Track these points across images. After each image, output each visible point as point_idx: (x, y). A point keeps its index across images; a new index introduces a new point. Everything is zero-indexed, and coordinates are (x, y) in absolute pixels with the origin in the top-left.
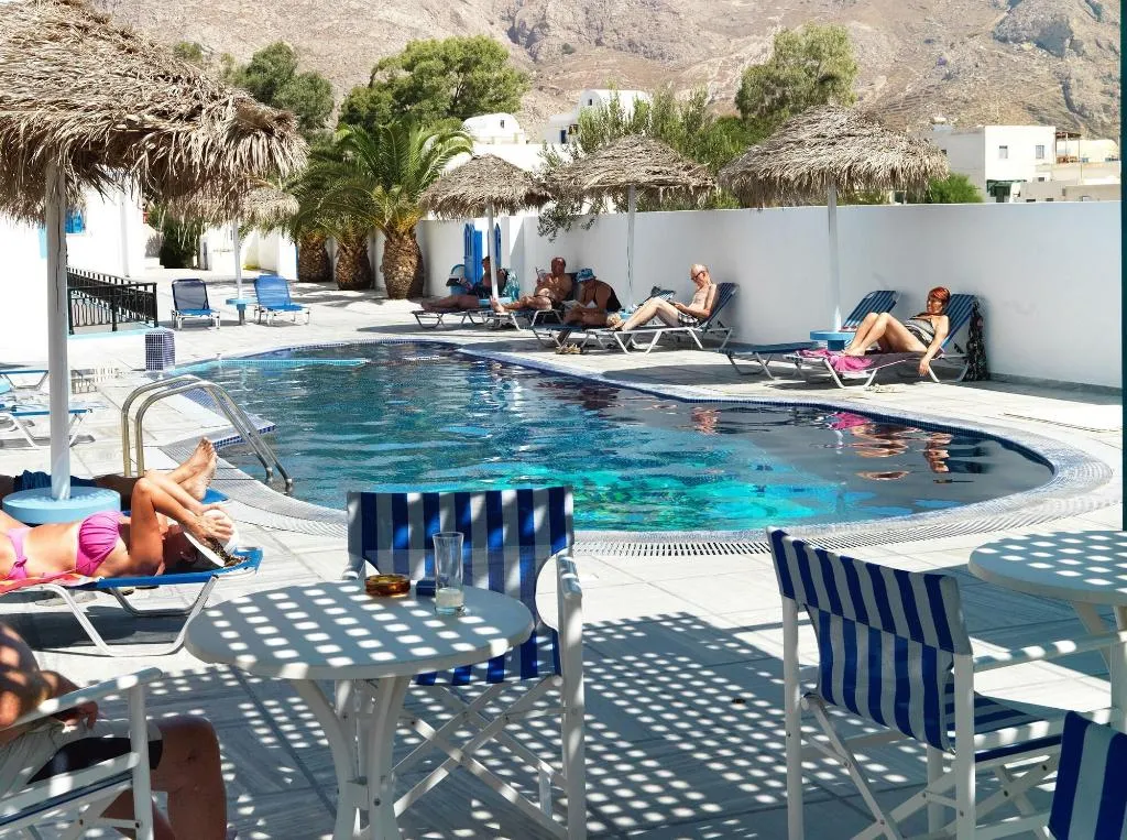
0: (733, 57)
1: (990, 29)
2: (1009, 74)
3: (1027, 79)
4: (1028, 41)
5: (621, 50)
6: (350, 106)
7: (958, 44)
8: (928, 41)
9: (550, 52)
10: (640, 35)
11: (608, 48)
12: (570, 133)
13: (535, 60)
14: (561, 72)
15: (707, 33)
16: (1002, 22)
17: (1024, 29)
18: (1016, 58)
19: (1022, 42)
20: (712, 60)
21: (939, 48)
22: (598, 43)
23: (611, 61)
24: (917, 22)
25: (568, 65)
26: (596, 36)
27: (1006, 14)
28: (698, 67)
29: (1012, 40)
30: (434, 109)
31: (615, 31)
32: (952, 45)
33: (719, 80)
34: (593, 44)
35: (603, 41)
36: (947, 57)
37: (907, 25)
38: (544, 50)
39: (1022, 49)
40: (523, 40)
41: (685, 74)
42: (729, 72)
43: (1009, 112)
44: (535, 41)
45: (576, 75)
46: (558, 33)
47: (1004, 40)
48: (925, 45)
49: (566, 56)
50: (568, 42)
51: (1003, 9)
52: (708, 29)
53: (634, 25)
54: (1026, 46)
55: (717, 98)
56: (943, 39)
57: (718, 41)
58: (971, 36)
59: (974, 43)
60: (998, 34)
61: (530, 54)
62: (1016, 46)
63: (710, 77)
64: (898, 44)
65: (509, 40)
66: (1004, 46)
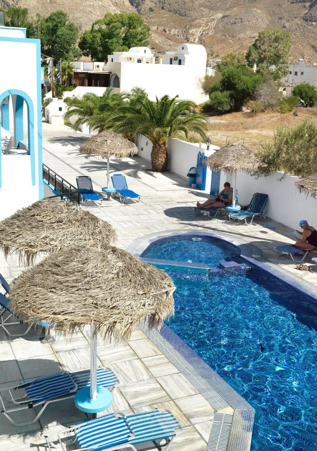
0: (211, 18)
1: (302, 16)
2: (307, 33)
3: (313, 35)
4: (314, 21)
5: (171, 12)
6: (84, 38)
7: (290, 20)
8: (280, 18)
9: (145, 10)
10: (178, 6)
11: (166, 10)
12: (175, 60)
13: (139, 13)
14: (149, 18)
15: (202, 8)
16: (306, 13)
17: (314, 17)
18: (310, 28)
19: (313, 22)
20: (203, 19)
21: (283, 21)
22: (163, 8)
23: (166, 16)
24: (277, 11)
25: (151, 16)
26: (162, 6)
27: (308, 11)
28: (198, 21)
29: (309, 20)
30: (117, 42)
31: (169, 4)
32: (288, 21)
33: (205, 27)
34: (161, 8)
35: (165, 8)
36: (286, 25)
37: (273, 11)
38: (143, 9)
39: (313, 24)
40: (135, 5)
41: (193, 23)
42: (209, 24)
43: (306, 47)
44: (139, 5)
45: (154, 20)
46: (148, 3)
47: (307, 20)
48: (279, 19)
49: (151, 12)
50: (151, 7)
51: (307, 9)
52: (203, 7)
53: (176, 3)
54: (314, 23)
55: (204, 33)
56: (285, 18)
57: (206, 11)
58: (295, 18)
59: (296, 20)
60: (305, 18)
61: (138, 10)
62: (311, 23)
63: (202, 25)
64: (269, 18)
65: (130, 4)
66: (306, 23)
